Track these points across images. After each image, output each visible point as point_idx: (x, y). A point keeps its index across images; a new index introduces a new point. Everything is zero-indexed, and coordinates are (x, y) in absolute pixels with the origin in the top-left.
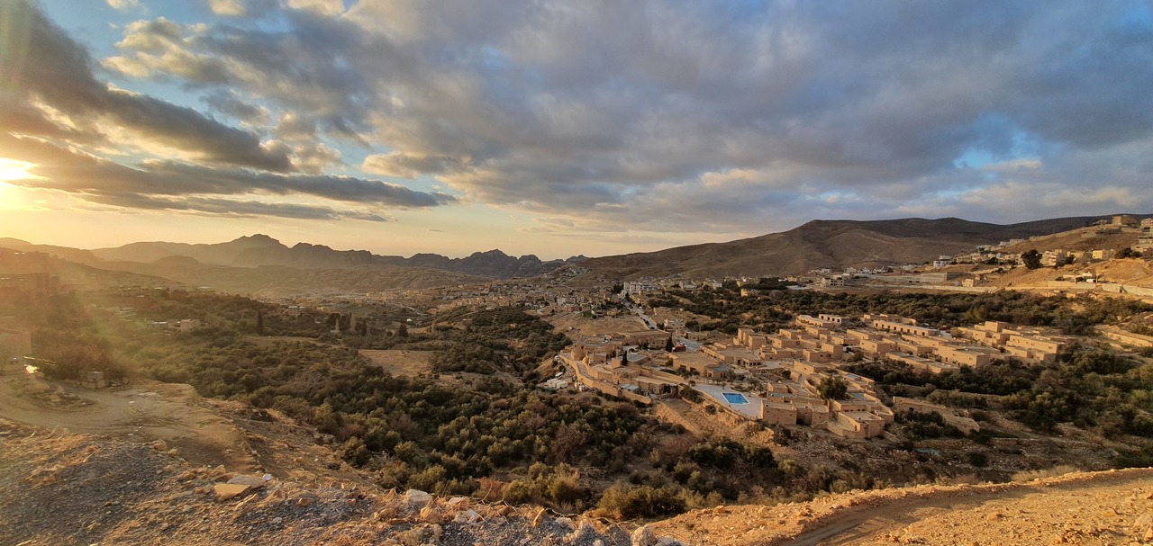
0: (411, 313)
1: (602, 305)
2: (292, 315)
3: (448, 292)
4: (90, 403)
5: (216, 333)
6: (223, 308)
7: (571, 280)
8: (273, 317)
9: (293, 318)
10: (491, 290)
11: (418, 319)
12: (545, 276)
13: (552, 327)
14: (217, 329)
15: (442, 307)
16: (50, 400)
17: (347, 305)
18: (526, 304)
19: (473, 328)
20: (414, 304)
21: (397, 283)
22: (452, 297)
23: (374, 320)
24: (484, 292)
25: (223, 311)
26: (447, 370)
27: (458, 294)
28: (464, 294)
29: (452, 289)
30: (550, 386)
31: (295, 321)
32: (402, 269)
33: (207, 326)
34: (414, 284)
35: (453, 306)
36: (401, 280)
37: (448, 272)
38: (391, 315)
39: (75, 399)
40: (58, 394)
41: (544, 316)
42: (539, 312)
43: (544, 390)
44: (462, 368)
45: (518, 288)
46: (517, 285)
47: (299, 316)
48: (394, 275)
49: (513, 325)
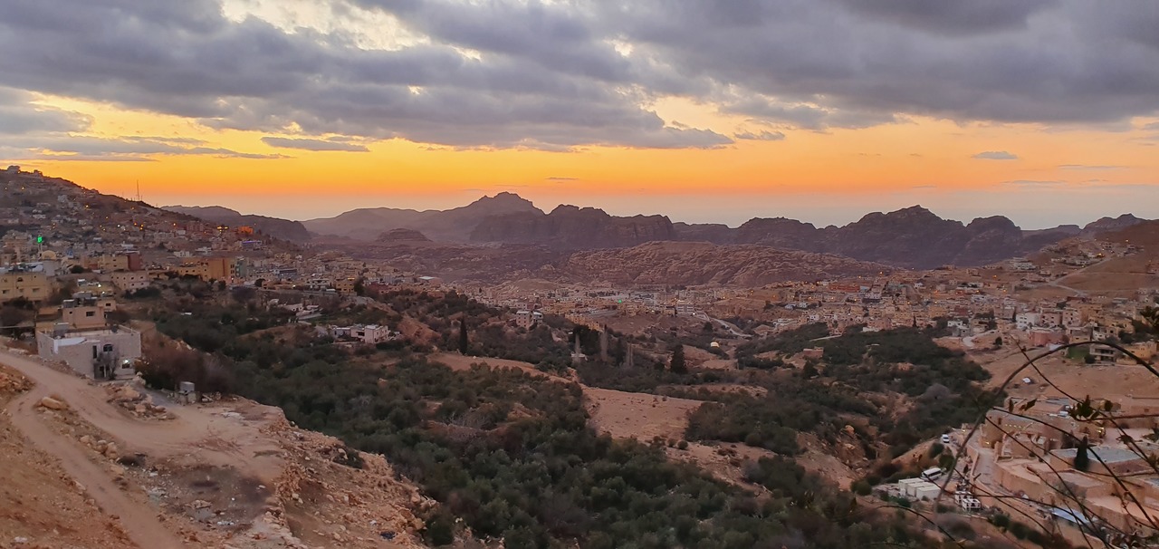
0: (720, 330)
1: (1122, 334)
2: (522, 325)
3: (797, 295)
4: (172, 418)
5: (407, 348)
6: (431, 310)
7: (1077, 273)
8: (494, 326)
9: (523, 330)
10: (887, 292)
11: (731, 343)
12: (1015, 263)
13: (986, 376)
14: (408, 342)
15: (781, 324)
16: (134, 409)
17: (614, 313)
18: (951, 324)
19: (820, 367)
20: (732, 315)
21: (710, 274)
22: (803, 304)
23: (653, 340)
24: (871, 296)
25: (430, 316)
26: (709, 438)
27: (815, 299)
28: (829, 298)
29: (806, 288)
30: (902, 492)
31: (524, 336)
32: (720, 249)
33: (398, 336)
34: (740, 276)
35: (802, 321)
36: (716, 269)
37: (807, 255)
38: (685, 334)
39: (161, 411)
40: (145, 404)
41: (975, 352)
42: (968, 343)
43: (884, 496)
44: (741, 438)
45: (947, 290)
46: (946, 282)
47: (531, 328)
48: (704, 260)
49: (904, 366)
